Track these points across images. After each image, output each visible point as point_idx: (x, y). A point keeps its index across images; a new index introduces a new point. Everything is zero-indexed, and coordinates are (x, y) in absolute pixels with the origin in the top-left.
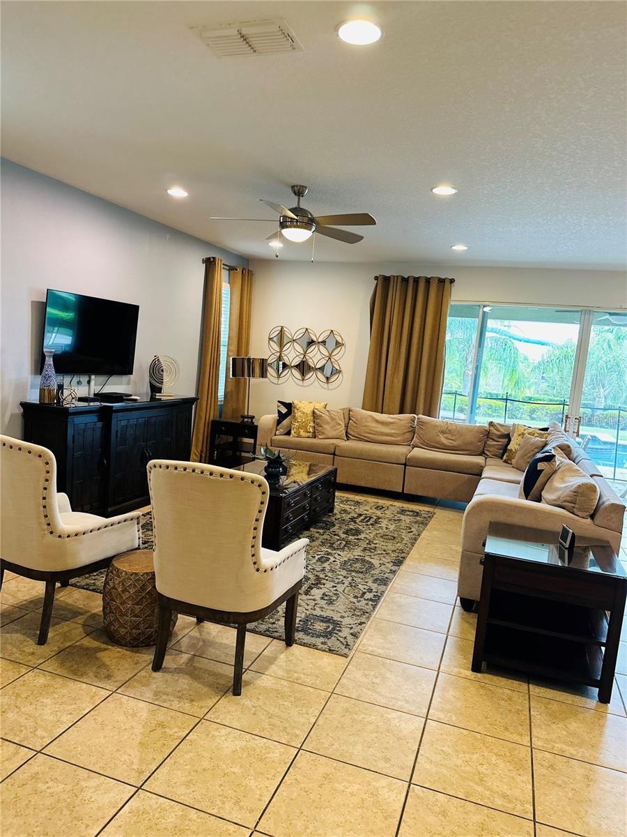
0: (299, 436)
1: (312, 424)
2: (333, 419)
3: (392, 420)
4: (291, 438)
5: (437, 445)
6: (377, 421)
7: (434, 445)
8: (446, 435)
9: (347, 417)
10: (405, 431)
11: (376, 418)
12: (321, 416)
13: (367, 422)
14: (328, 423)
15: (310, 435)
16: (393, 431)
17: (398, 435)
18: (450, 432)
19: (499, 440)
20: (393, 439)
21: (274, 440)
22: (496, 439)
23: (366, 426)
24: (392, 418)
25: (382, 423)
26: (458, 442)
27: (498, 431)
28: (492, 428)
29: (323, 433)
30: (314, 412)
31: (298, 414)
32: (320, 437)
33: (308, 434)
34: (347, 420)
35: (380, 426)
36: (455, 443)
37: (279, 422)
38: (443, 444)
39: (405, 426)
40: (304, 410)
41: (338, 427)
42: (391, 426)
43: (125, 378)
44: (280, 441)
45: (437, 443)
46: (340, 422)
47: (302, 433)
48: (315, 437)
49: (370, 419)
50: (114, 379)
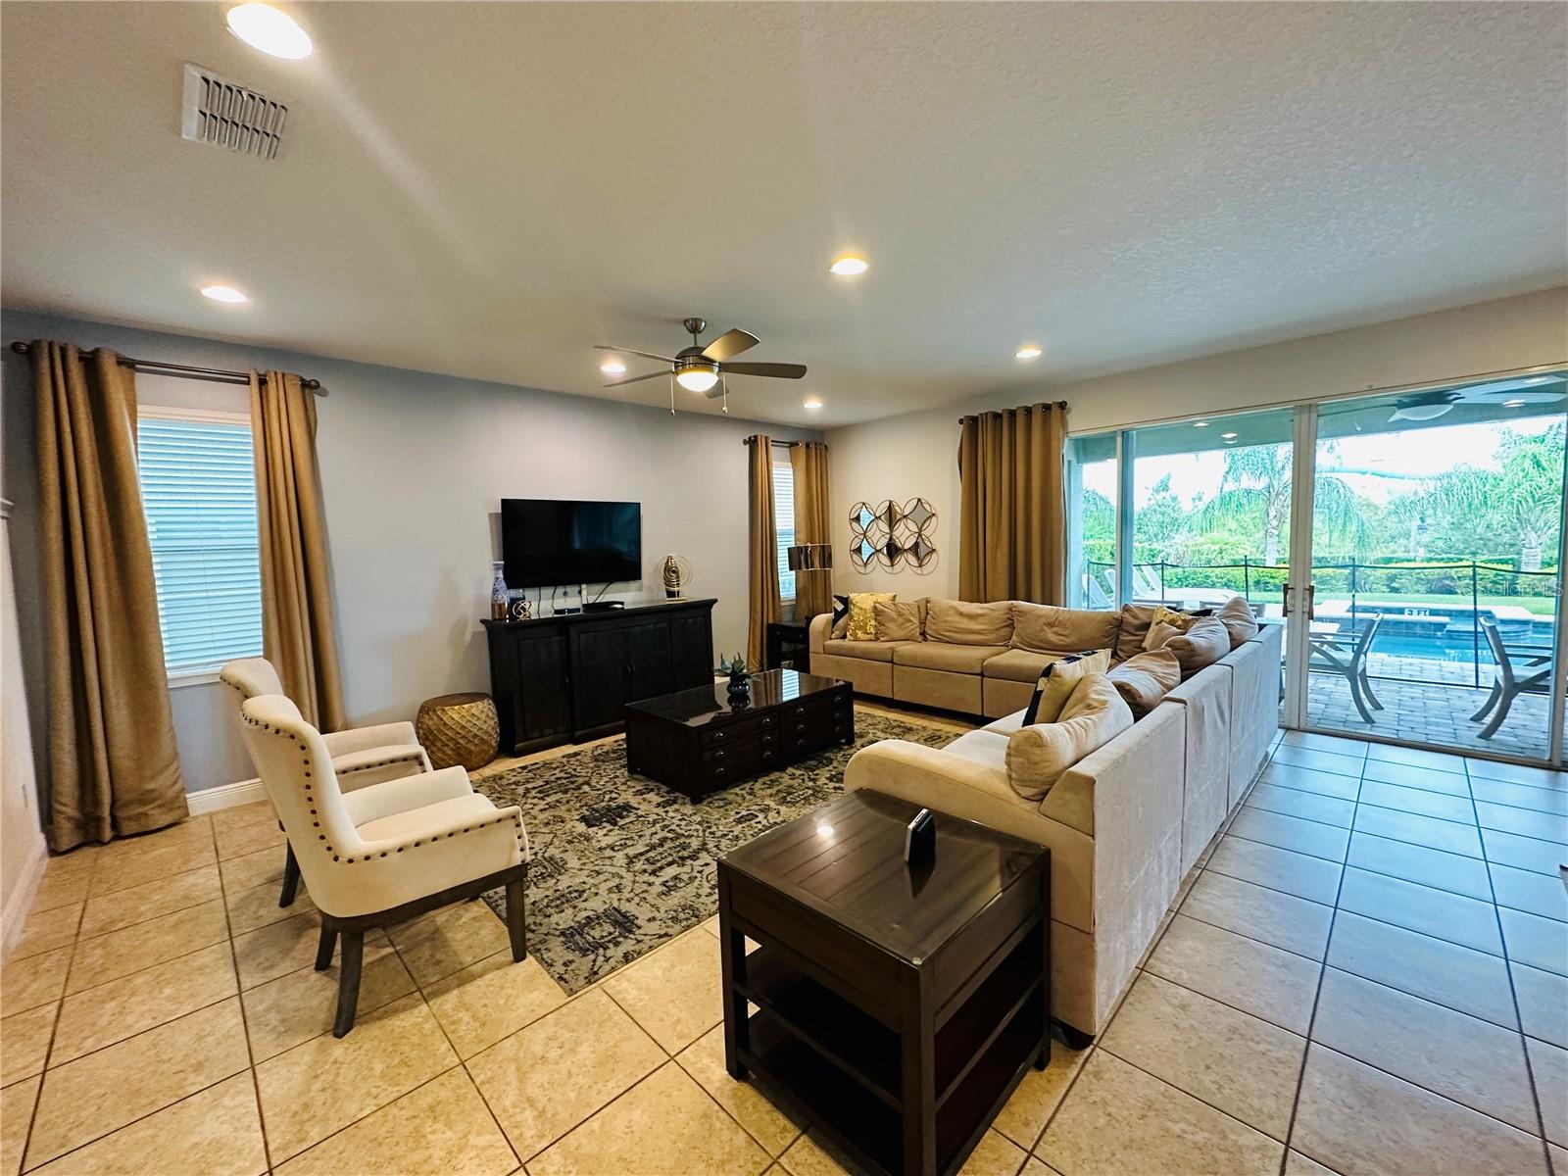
0: (856, 639)
1: (873, 622)
2: (900, 614)
3: (980, 612)
4: (846, 643)
5: (1042, 645)
6: (961, 614)
7: (1038, 644)
8: (1055, 629)
9: (923, 610)
10: (999, 626)
11: (962, 609)
12: (883, 611)
13: (948, 615)
14: (892, 620)
15: (872, 637)
16: (983, 627)
17: (991, 632)
18: (1061, 624)
19: (1138, 633)
20: (982, 637)
21: (828, 645)
22: (1132, 631)
23: (946, 622)
24: (983, 608)
25: (972, 617)
26: (1072, 638)
27: (1135, 617)
28: (1126, 615)
29: (886, 634)
30: (875, 607)
31: (855, 611)
32: (882, 639)
33: (869, 636)
34: (923, 615)
35: (965, 620)
36: (1068, 641)
37: (835, 622)
38: (1049, 642)
39: (999, 618)
40: (862, 606)
41: (908, 625)
42: (980, 620)
43: (633, 585)
44: (832, 646)
45: (1042, 641)
46: (912, 618)
47: (860, 634)
48: (877, 639)
49: (951, 612)
50: (614, 586)
